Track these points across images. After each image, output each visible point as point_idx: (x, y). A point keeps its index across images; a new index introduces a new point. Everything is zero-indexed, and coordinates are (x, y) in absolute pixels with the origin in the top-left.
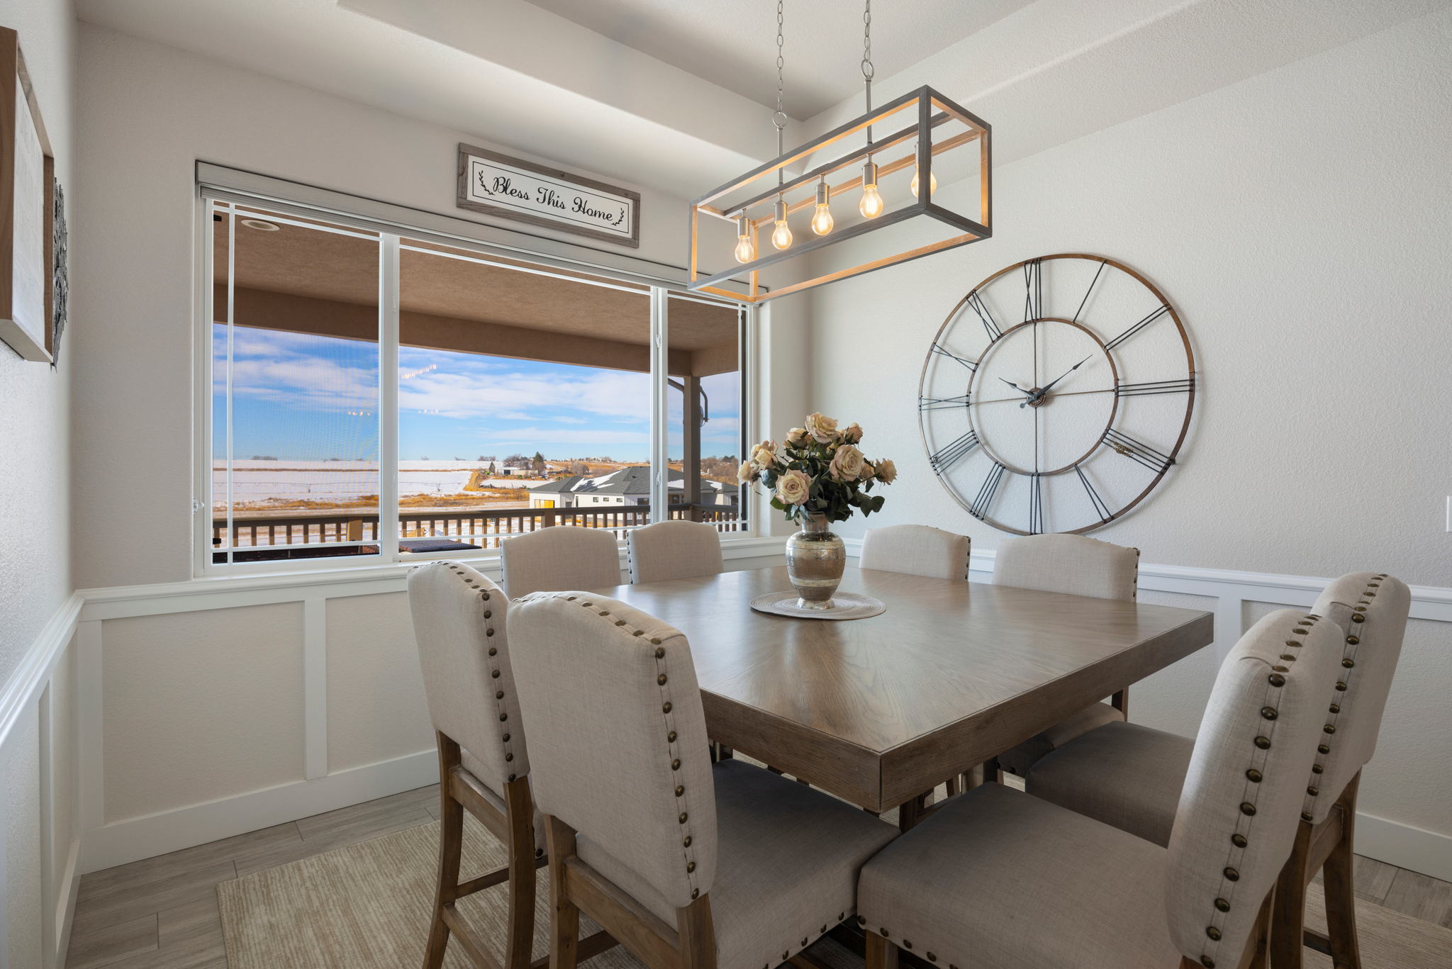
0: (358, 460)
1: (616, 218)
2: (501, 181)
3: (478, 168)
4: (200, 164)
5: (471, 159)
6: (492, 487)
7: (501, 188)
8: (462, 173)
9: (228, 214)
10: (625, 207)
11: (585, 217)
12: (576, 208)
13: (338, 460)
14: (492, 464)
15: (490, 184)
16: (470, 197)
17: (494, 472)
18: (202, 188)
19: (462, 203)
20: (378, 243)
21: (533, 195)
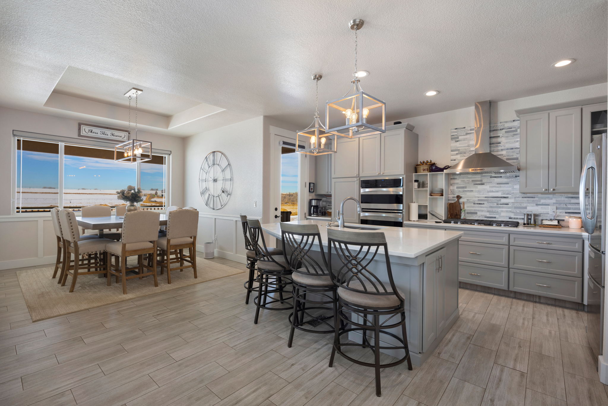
0: (95, 189)
1: (123, 137)
2: (90, 130)
3: (84, 128)
4: (14, 131)
5: (82, 126)
6: (156, 201)
7: (90, 132)
8: (79, 129)
9: (21, 140)
10: (126, 134)
11: (114, 137)
12: (111, 135)
13: (85, 189)
14: (156, 192)
15: (87, 131)
16: (82, 134)
17: (157, 195)
18: (14, 135)
19: (79, 135)
20: (58, 144)
21: (99, 133)
